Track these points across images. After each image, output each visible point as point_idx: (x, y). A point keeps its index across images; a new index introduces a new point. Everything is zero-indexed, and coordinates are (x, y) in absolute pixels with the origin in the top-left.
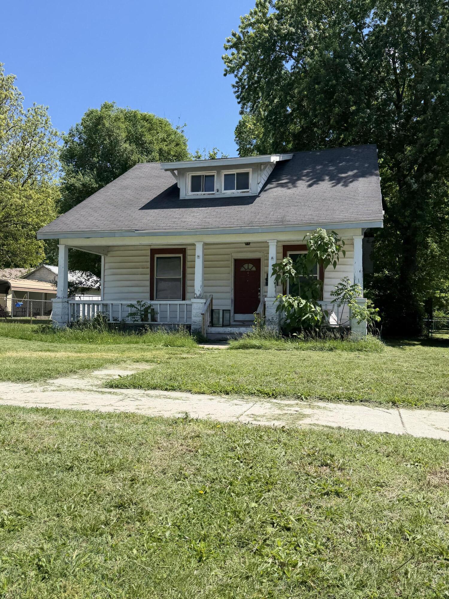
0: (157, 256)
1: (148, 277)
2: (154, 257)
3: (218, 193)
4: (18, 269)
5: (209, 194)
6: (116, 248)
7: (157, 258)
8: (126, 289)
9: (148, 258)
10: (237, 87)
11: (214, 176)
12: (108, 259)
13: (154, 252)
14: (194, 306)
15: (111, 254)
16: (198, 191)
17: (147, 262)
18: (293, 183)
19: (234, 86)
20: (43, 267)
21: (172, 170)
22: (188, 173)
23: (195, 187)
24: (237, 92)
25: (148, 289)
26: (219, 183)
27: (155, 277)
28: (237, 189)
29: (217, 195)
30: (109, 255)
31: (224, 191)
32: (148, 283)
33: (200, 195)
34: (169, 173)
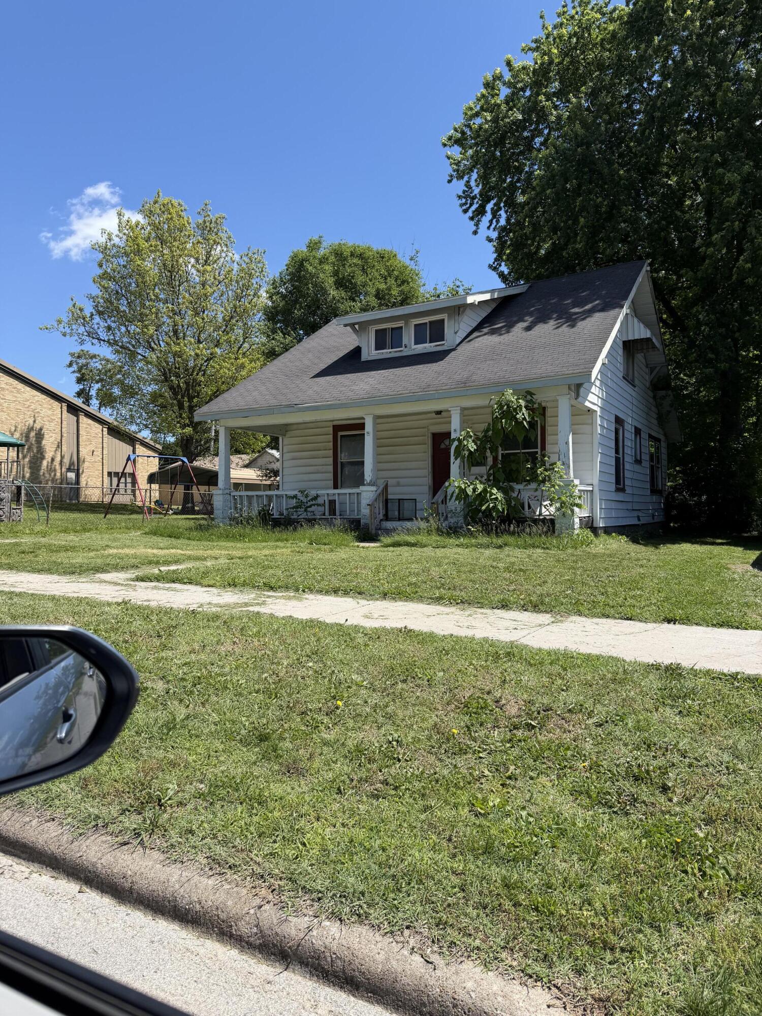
0: (340, 434)
1: (331, 460)
2: (337, 434)
3: (406, 349)
4: (239, 456)
5: (396, 352)
6: (295, 427)
7: (342, 436)
8: (306, 477)
9: (331, 437)
10: (464, 198)
11: (401, 328)
12: (286, 441)
13: (337, 428)
14: (364, 495)
15: (289, 434)
16: (383, 349)
17: (330, 442)
18: (509, 327)
19: (460, 197)
20: (266, 452)
21: (352, 325)
22: (370, 327)
23: (380, 346)
24: (466, 204)
25: (331, 476)
26: (408, 337)
27: (339, 460)
28: (430, 342)
29: (406, 352)
30: (287, 436)
31: (414, 347)
32: (331, 468)
33: (387, 353)
34: (348, 328)
